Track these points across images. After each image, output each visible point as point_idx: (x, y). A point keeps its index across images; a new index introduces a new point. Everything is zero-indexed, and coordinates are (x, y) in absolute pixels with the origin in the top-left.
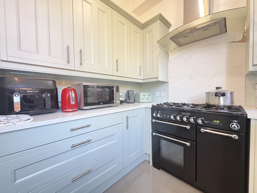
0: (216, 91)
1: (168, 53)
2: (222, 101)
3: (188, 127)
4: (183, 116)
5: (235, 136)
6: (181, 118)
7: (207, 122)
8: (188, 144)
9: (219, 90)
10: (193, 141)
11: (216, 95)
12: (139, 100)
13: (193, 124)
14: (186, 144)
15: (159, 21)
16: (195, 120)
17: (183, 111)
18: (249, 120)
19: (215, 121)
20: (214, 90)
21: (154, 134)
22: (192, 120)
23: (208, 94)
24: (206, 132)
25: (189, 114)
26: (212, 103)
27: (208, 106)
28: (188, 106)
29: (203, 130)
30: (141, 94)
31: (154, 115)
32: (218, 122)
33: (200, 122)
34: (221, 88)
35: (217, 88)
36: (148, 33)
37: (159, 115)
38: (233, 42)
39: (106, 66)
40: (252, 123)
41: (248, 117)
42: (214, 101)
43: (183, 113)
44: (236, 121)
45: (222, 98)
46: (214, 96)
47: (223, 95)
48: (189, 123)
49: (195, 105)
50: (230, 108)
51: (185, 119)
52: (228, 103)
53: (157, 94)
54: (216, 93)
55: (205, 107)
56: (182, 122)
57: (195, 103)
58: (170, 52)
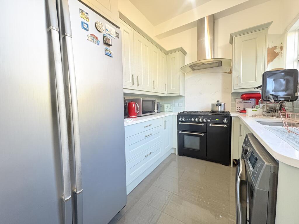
0: (217, 103)
1: (185, 74)
2: (220, 109)
3: (203, 124)
4: (199, 118)
5: (225, 126)
6: (198, 120)
7: (212, 121)
8: (203, 134)
9: (219, 103)
10: (205, 133)
11: (217, 105)
12: (164, 110)
13: (205, 123)
14: (201, 135)
15: (180, 51)
16: (206, 120)
17: (199, 115)
18: (231, 117)
19: (216, 120)
20: (215, 103)
21: (180, 132)
22: (205, 120)
23: (213, 104)
24: (212, 126)
25: (203, 117)
26: (214, 110)
27: (213, 112)
28: (201, 113)
29: (210, 125)
30: (165, 106)
31: (180, 119)
32: (218, 120)
33: (209, 120)
34: (219, 101)
35: (217, 101)
36: (172, 58)
37: (183, 119)
38: (225, 73)
39: (149, 85)
40: (233, 118)
41: (231, 116)
42: (215, 109)
43: (199, 117)
44: (226, 118)
45: (219, 107)
46: (216, 106)
47: (220, 105)
48: (203, 122)
49: (205, 112)
50: (223, 112)
51: (201, 120)
52: (223, 110)
53: (176, 105)
54: (217, 104)
55: (211, 113)
56: (199, 122)
57: (204, 111)
58: (187, 73)
